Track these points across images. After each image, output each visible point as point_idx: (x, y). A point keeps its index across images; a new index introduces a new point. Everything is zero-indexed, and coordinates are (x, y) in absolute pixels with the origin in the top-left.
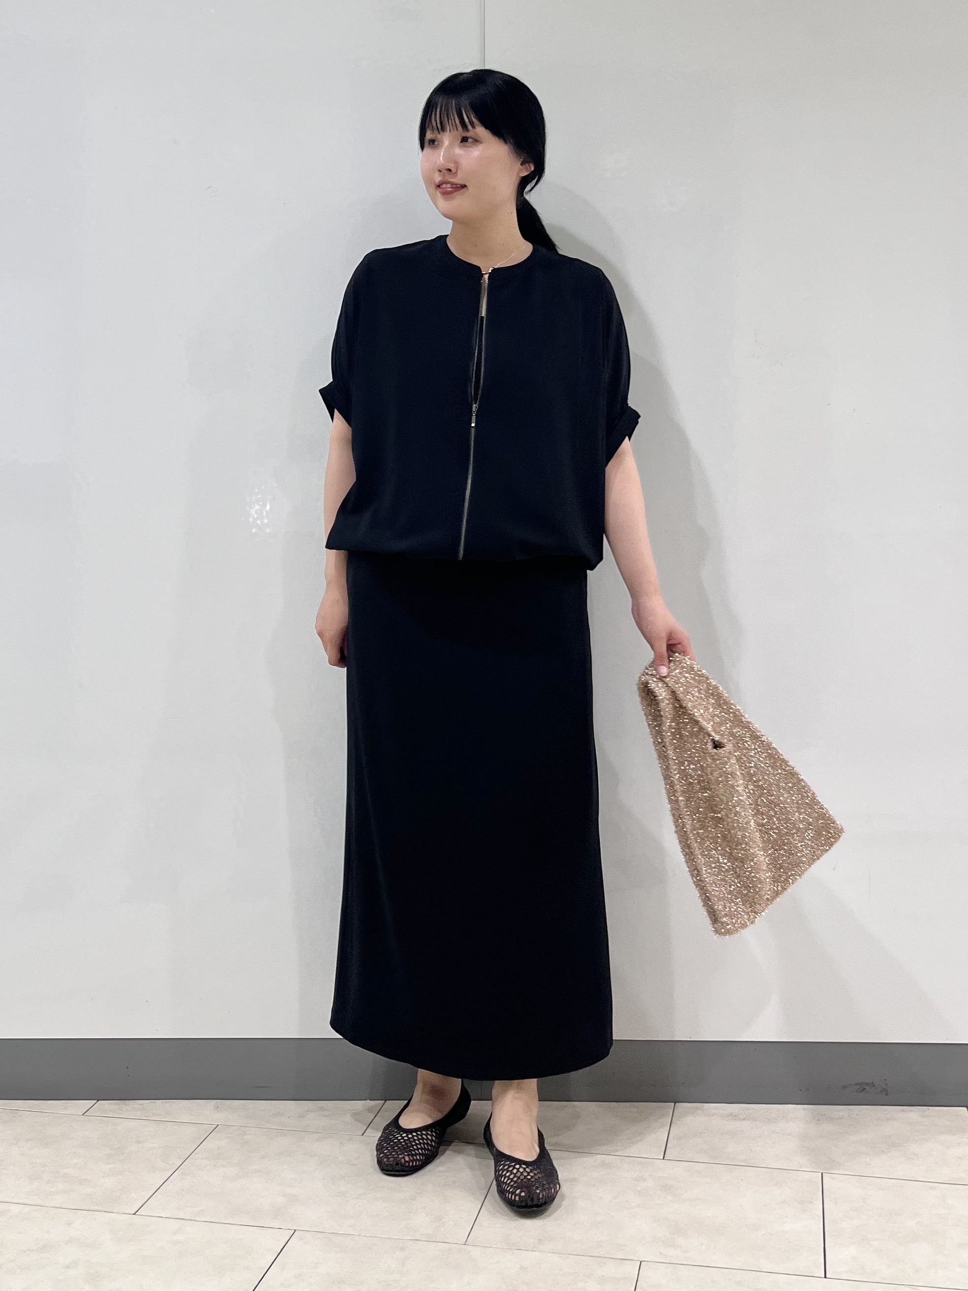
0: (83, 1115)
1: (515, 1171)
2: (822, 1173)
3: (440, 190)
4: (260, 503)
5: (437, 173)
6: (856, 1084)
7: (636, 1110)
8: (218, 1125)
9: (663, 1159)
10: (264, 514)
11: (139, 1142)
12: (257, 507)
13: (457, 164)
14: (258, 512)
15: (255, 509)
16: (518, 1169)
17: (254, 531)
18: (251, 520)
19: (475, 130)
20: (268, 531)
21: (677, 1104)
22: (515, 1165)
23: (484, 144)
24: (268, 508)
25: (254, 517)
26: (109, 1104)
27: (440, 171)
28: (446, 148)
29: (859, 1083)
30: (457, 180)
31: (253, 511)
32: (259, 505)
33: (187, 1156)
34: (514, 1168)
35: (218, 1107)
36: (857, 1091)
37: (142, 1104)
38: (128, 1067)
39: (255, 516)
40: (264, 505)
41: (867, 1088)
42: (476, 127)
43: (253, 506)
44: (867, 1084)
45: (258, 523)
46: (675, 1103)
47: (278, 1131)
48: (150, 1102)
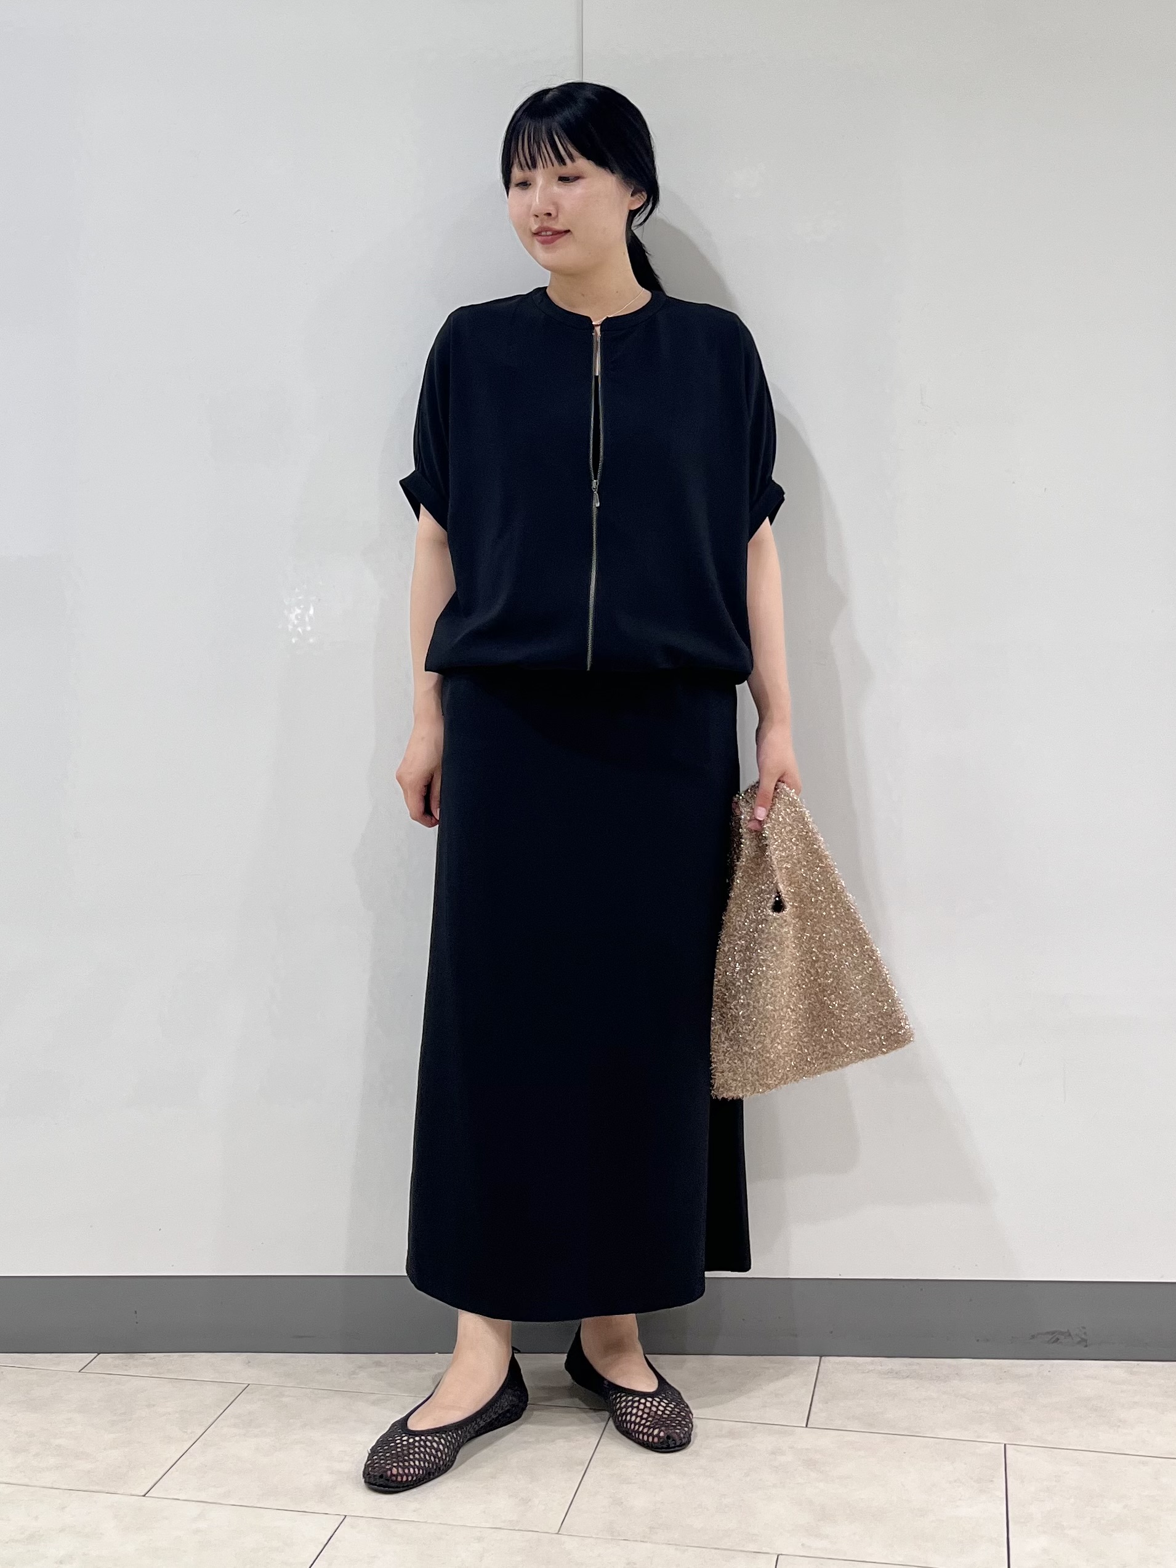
0: (79, 1371)
1: (642, 1407)
2: (1005, 1445)
3: (539, 238)
4: (302, 606)
5: (532, 219)
6: (1048, 1333)
7: (771, 1365)
8: (249, 1385)
9: (807, 1427)
10: (307, 619)
11: (149, 1406)
12: (298, 611)
13: (558, 208)
14: (300, 617)
15: (296, 613)
16: (645, 1404)
17: (294, 641)
18: (290, 627)
19: (575, 164)
20: (311, 640)
21: (823, 1358)
22: (640, 1400)
23: (587, 180)
24: (311, 612)
25: (294, 623)
26: (112, 1358)
27: (537, 216)
28: (541, 187)
29: (1053, 1332)
30: (559, 227)
31: (293, 616)
32: (300, 608)
33: (210, 1423)
34: (640, 1403)
35: (249, 1362)
36: (1048, 1342)
37: (154, 1358)
38: (136, 1312)
39: (296, 622)
40: (307, 609)
41: (1062, 1337)
42: (576, 160)
43: (292, 610)
44: (1062, 1333)
45: (299, 632)
46: (821, 1357)
47: (323, 1391)
48: (165, 1356)
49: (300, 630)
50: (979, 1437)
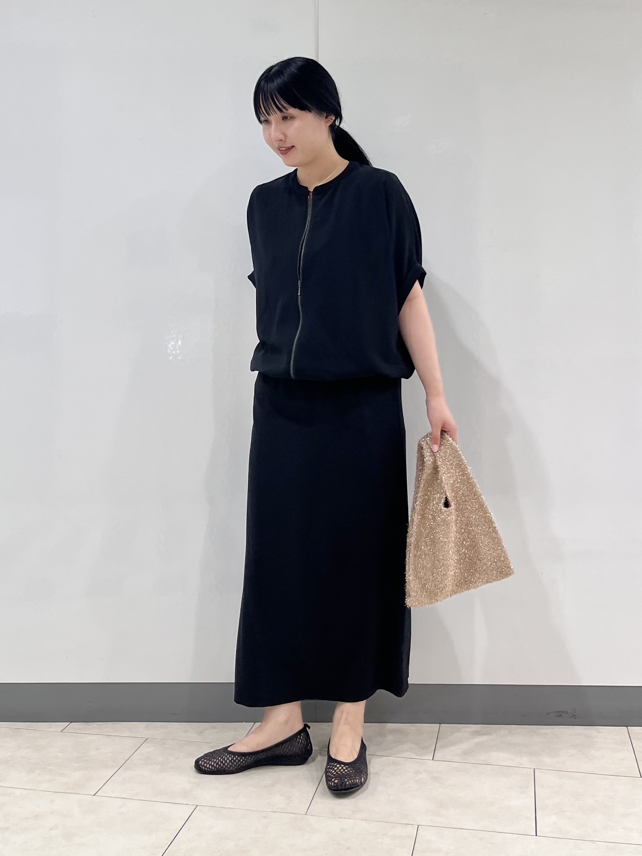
0: (61, 732)
1: (336, 769)
2: (534, 769)
3: (281, 152)
4: (175, 340)
6: (557, 712)
7: (415, 728)
8: (148, 738)
9: (433, 760)
10: (177, 347)
11: (97, 749)
12: (173, 343)
13: (285, 135)
14: (173, 346)
15: (172, 344)
17: (171, 358)
18: (169, 351)
20: (180, 358)
21: (441, 725)
24: (180, 343)
25: (171, 349)
26: (78, 725)
29: (558, 711)
30: (289, 145)
31: (170, 346)
32: (174, 342)
33: (128, 758)
35: (148, 727)
36: (556, 717)
37: (99, 725)
38: (90, 701)
40: (177, 342)
41: (563, 714)
43: (170, 342)
44: (563, 712)
45: (173, 353)
46: (440, 724)
47: (186, 742)
48: (104, 723)
49: (174, 352)
50: (521, 765)
